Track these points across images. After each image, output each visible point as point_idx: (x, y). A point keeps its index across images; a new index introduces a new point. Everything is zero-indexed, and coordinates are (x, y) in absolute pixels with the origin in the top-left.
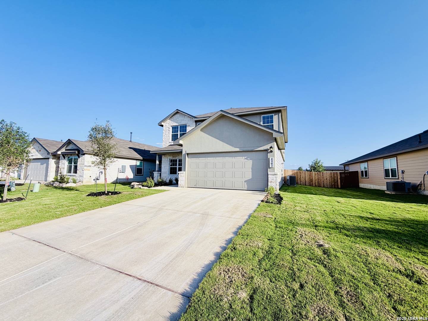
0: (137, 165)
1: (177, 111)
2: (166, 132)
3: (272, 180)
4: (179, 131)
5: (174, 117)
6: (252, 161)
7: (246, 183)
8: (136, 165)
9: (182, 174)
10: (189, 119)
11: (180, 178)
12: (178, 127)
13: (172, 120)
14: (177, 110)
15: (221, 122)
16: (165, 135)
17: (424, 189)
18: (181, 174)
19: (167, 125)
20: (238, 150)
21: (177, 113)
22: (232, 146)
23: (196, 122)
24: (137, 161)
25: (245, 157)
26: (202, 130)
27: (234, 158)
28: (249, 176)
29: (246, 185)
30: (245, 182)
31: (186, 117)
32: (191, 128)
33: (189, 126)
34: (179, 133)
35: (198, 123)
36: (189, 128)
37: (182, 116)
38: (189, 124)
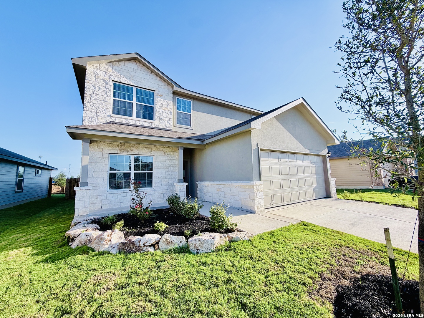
1: (135, 56)
2: (97, 88)
4: (135, 99)
5: (122, 63)
6: (315, 166)
7: (314, 191)
12: (131, 90)
13: (116, 68)
14: (137, 54)
16: (94, 97)
18: (258, 187)
19: (101, 74)
21: (135, 59)
23: (175, 93)
25: (311, 161)
29: (314, 194)
30: (313, 189)
31: (153, 76)
32: (165, 100)
33: (160, 96)
34: (134, 102)
35: (177, 98)
36: (161, 99)
37: (145, 71)
38: (161, 94)
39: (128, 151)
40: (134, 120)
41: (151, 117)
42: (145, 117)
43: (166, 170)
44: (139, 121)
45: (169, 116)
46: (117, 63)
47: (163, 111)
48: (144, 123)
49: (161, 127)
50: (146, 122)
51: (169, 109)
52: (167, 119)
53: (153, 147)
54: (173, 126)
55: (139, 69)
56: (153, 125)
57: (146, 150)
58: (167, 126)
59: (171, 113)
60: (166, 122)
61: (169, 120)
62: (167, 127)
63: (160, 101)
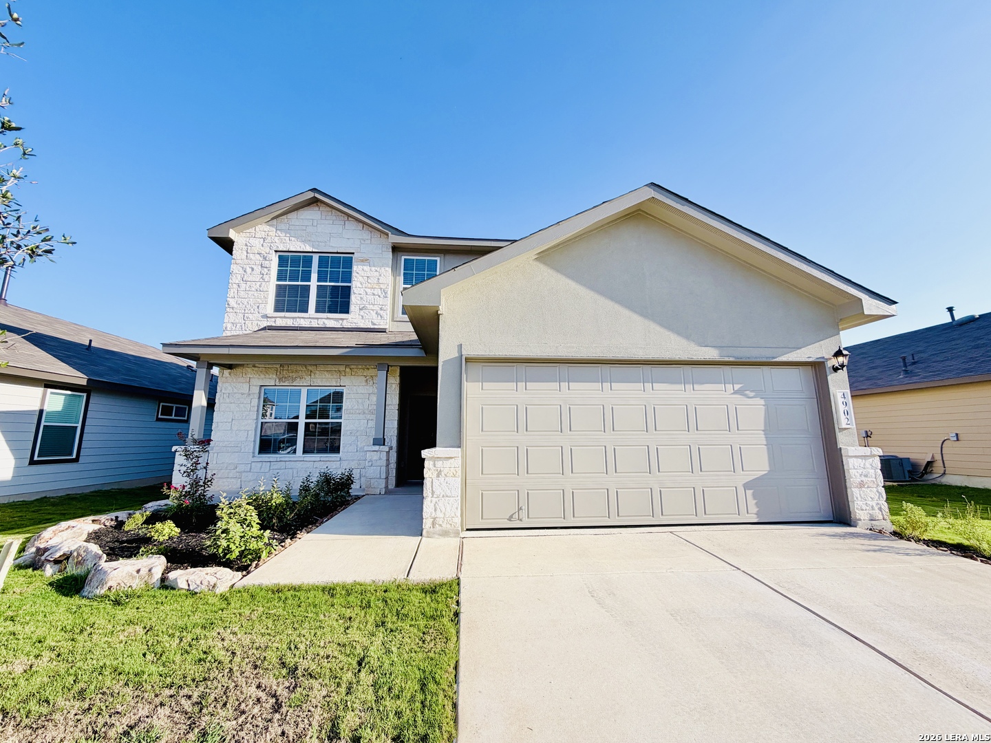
0: (47, 408)
1: (311, 195)
2: (249, 270)
3: (863, 478)
4: (314, 276)
5: (293, 215)
6: (762, 402)
7: (749, 492)
8: (41, 412)
10: (366, 234)
12: (308, 262)
13: (283, 226)
14: (314, 190)
16: (243, 286)
17: (944, 473)
18: (439, 464)
19: (256, 243)
20: (711, 354)
21: (314, 202)
22: (688, 337)
23: (396, 249)
24: (49, 390)
25: (737, 387)
27: (689, 387)
28: (758, 463)
29: (752, 502)
30: (747, 486)
31: (351, 225)
32: (373, 269)
33: (362, 261)
34: (314, 283)
35: (403, 258)
36: (365, 268)
37: (334, 218)
38: (365, 256)
39: (294, 379)
40: (312, 317)
41: (345, 309)
42: (333, 310)
43: (368, 417)
44: (318, 319)
45: (381, 301)
46: (284, 217)
47: (369, 291)
48: (326, 321)
49: (362, 326)
50: (331, 320)
51: (382, 286)
52: (376, 308)
53: (342, 368)
54: (393, 321)
55: (323, 217)
56: (346, 325)
57: (328, 375)
58: (375, 322)
59: (386, 293)
60: (373, 314)
61: (381, 309)
62: (374, 324)
63: (362, 273)
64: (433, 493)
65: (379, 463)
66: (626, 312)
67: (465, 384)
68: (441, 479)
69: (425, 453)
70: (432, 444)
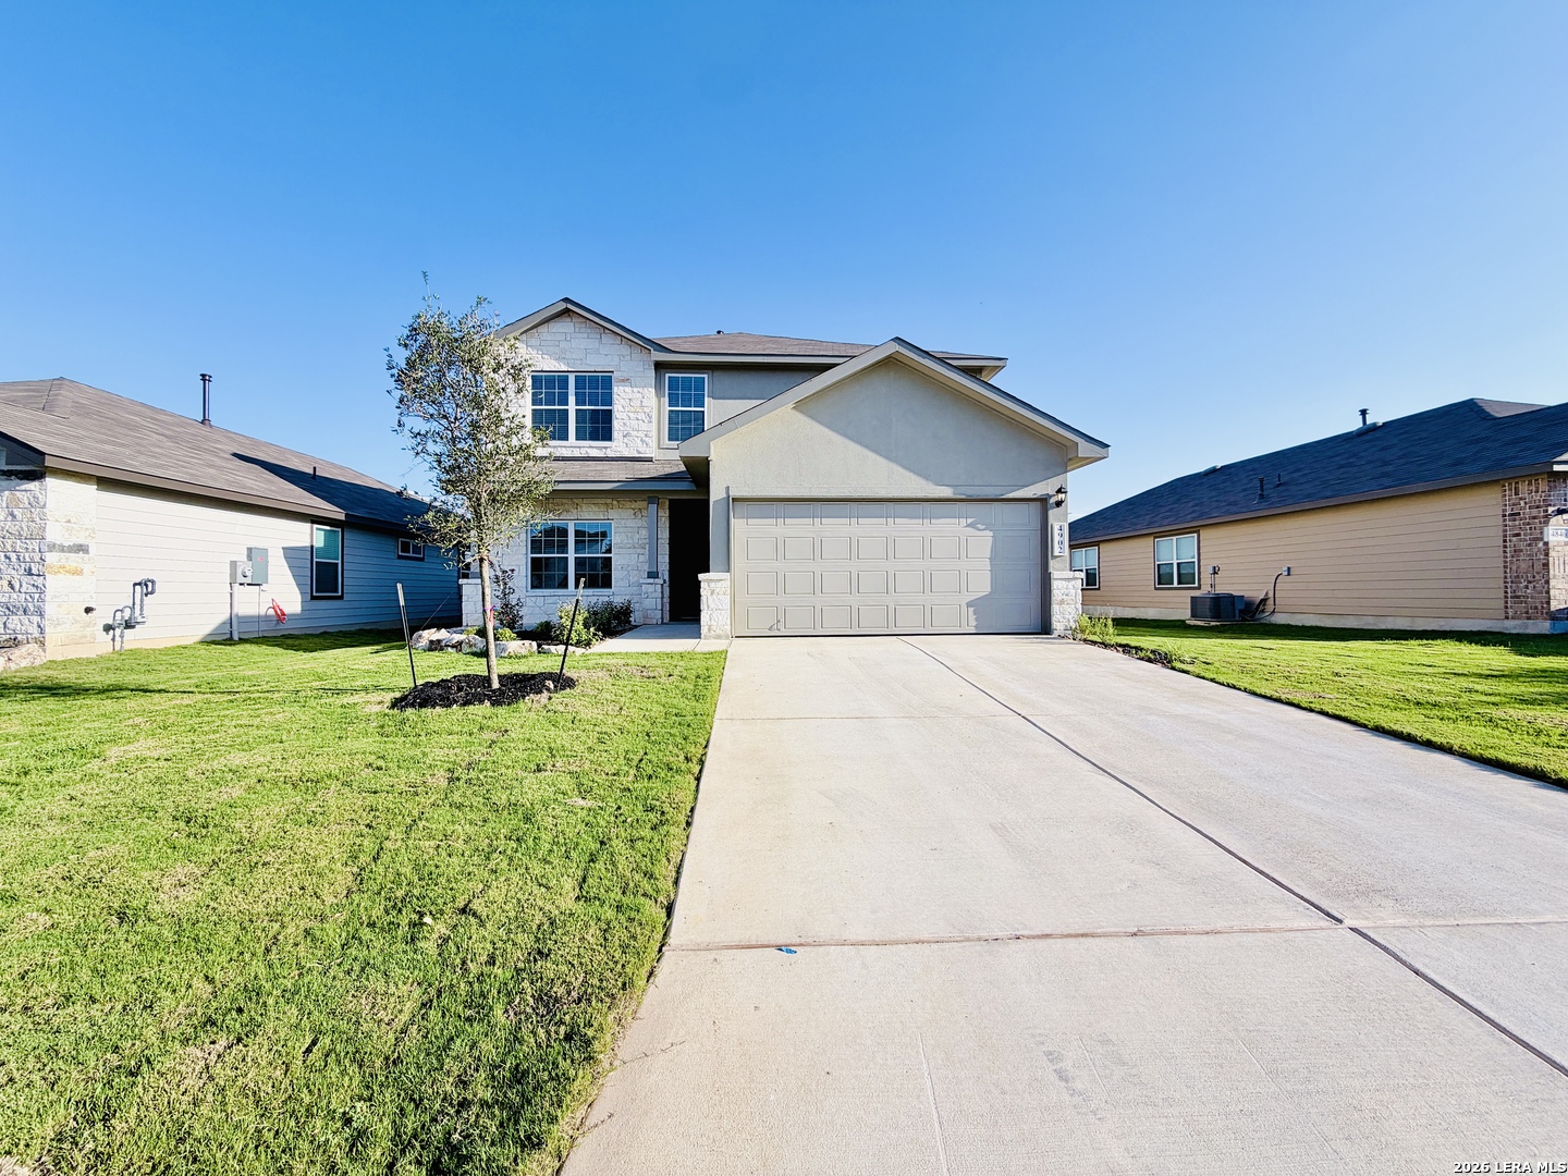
0: (316, 545)
1: (563, 306)
3: (1064, 597)
4: (572, 399)
5: (540, 329)
6: (991, 534)
7: (971, 610)
8: (312, 547)
9: (719, 584)
10: (625, 350)
11: (710, 601)
12: (564, 382)
13: (533, 342)
14: (566, 300)
15: (882, 385)
17: (1274, 612)
18: (712, 585)
20: (947, 492)
21: (566, 312)
22: (927, 478)
23: (660, 367)
24: (315, 526)
25: (969, 521)
26: (800, 406)
27: (926, 521)
28: (982, 585)
29: (972, 617)
30: (969, 605)
31: (607, 338)
32: (635, 390)
33: (623, 381)
34: (572, 407)
35: (667, 375)
36: (626, 389)
37: (589, 331)
38: (626, 376)
40: (572, 446)
41: (608, 436)
42: (594, 437)
43: (639, 551)
44: (580, 447)
45: (644, 426)
46: (534, 331)
47: (631, 415)
48: (589, 450)
49: (627, 454)
50: (593, 448)
51: (646, 410)
52: (641, 434)
53: (609, 501)
54: (659, 448)
55: (577, 330)
56: (610, 454)
57: (595, 509)
58: (640, 450)
59: (650, 418)
60: (638, 441)
61: (646, 435)
62: (639, 453)
63: (622, 395)
64: (708, 606)
65: (654, 595)
66: (872, 456)
67: (732, 520)
68: (715, 596)
69: (701, 576)
70: (707, 570)
